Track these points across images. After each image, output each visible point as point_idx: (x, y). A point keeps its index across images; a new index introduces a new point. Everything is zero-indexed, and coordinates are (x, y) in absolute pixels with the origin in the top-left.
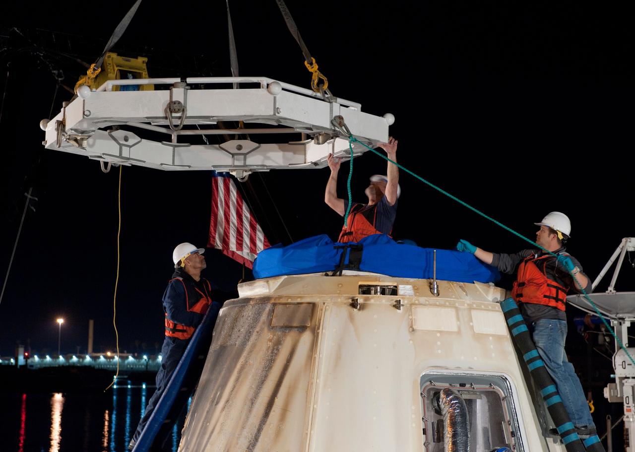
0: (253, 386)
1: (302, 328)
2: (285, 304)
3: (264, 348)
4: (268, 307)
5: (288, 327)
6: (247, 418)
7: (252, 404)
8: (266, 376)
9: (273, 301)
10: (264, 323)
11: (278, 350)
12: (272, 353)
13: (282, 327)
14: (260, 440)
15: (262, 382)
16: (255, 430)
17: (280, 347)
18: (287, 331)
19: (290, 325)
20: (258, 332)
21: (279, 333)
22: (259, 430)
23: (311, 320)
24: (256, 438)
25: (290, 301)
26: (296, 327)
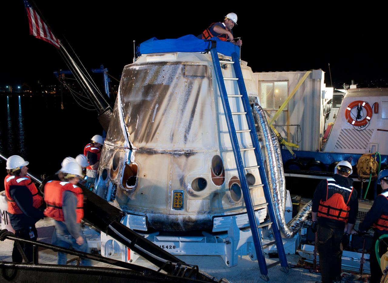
0: (181, 103)
1: (203, 77)
2: (191, 65)
3: (184, 85)
4: (181, 66)
5: (195, 76)
6: (181, 118)
7: (183, 111)
8: (188, 99)
9: (183, 64)
10: (180, 74)
11: (192, 86)
12: (189, 88)
13: (192, 76)
14: (192, 128)
15: (186, 101)
16: (188, 124)
17: (192, 85)
18: (195, 78)
19: (196, 75)
20: (177, 78)
21: (191, 79)
22: (190, 123)
23: (206, 73)
24: (189, 127)
25: (193, 64)
26: (199, 76)
